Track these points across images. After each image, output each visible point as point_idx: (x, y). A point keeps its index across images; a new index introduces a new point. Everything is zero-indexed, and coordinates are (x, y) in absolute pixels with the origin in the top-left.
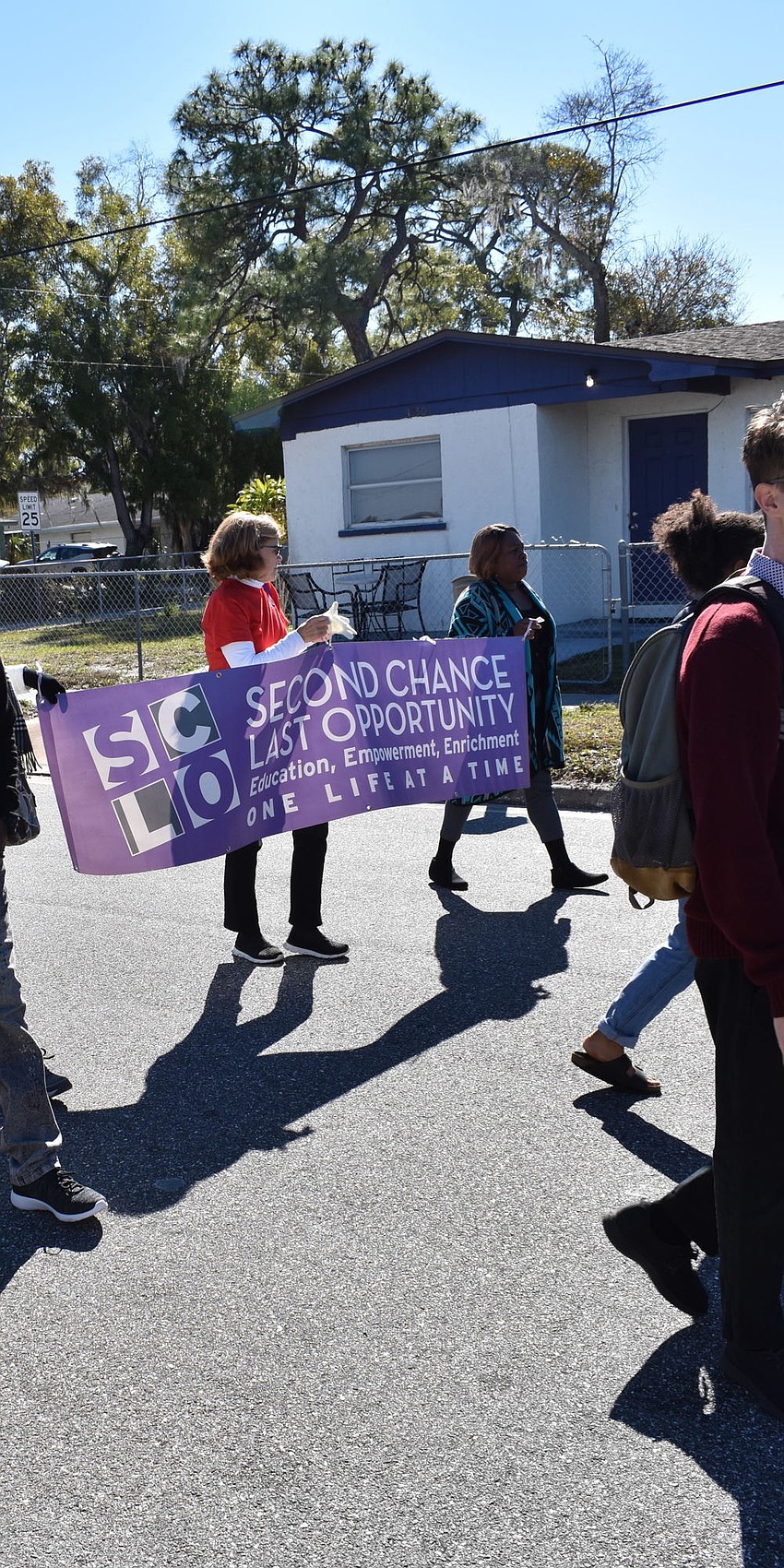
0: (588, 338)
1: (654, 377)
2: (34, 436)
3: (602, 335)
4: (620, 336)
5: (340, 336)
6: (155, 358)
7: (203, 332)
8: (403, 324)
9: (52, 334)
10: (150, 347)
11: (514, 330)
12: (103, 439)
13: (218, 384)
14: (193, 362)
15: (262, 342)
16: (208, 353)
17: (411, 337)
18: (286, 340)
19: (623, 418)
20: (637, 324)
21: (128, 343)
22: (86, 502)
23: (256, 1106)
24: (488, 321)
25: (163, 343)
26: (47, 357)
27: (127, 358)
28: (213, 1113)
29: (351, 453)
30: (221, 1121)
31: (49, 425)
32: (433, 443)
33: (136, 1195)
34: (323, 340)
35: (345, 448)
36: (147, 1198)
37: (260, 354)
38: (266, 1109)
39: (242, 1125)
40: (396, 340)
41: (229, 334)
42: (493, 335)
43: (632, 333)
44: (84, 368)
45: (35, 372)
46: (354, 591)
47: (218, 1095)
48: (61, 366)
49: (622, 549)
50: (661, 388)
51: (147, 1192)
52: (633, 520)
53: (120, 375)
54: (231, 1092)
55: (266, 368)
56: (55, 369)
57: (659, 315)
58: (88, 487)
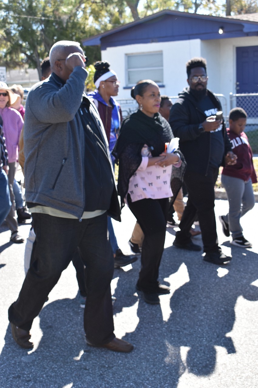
0: (223, 15)
1: (245, 30)
2: (6, 45)
3: (228, 13)
4: (235, 14)
5: (128, 11)
6: (55, 16)
7: (74, 6)
8: (152, 7)
9: (14, 4)
10: (53, 11)
11: (196, 11)
12: (33, 47)
13: (80, 28)
14: (70, 18)
15: (98, 12)
16: (75, 15)
17: (155, 11)
18: (107, 11)
19: (234, 46)
20: (242, 10)
21: (44, 9)
22: (26, 72)
23: (69, 323)
24: (186, 7)
25: (57, 10)
26: (11, 13)
27: (44, 15)
28: (51, 327)
29: (129, 57)
30: (53, 330)
31: (12, 40)
32: (160, 54)
33: (13, 364)
34: (121, 12)
35: (126, 55)
36: (18, 365)
37: (96, 15)
38: (73, 325)
39: (62, 332)
40: (149, 13)
41: (85, 8)
42: (188, 13)
43: (240, 13)
44: (26, 19)
45: (7, 19)
46: (128, 111)
47: (53, 319)
48: (17, 17)
49: (231, 97)
50: (248, 34)
51: (19, 362)
52: (237, 86)
53: (41, 22)
54: (59, 317)
55: (99, 22)
56: (15, 18)
57: (250, 7)
58: (27, 66)
